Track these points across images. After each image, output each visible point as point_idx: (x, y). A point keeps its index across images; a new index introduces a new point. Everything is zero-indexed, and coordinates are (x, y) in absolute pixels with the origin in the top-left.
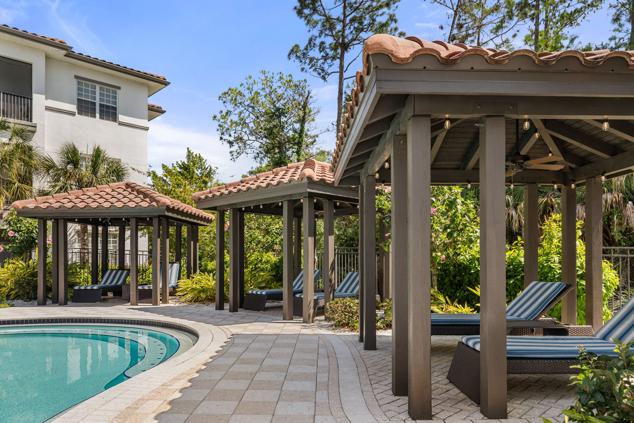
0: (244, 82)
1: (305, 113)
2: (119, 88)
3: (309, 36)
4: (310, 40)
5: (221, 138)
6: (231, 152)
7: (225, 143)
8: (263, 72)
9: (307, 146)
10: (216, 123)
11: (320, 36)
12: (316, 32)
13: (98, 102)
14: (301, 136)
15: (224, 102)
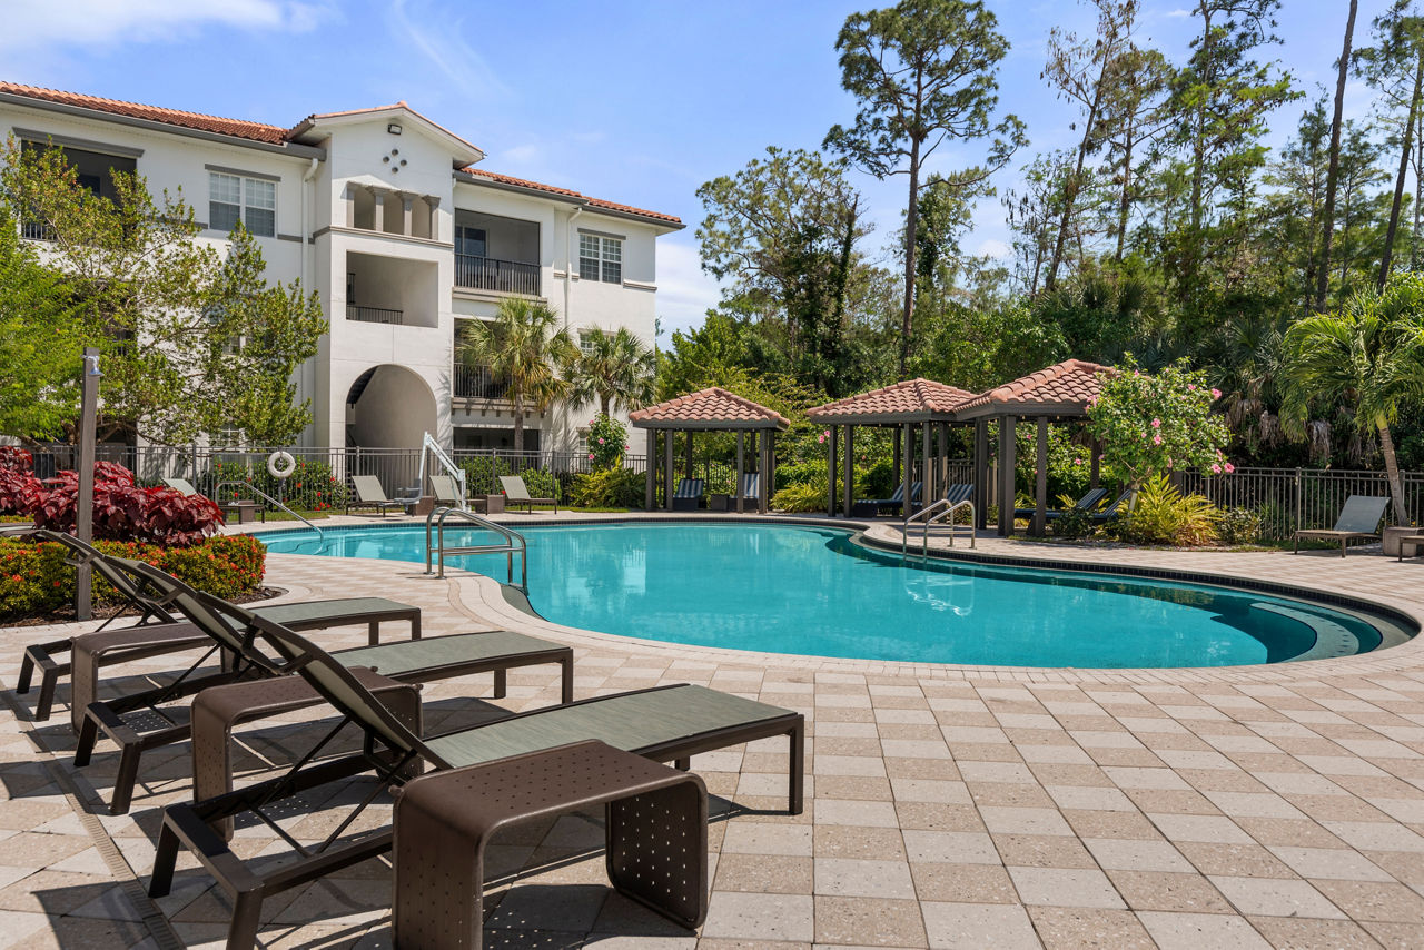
0: (745, 170)
1: (851, 232)
2: (624, 238)
3: (859, 110)
4: (859, 117)
5: (704, 266)
6: (723, 291)
7: (709, 273)
8: (772, 150)
9: (852, 285)
10: (700, 242)
11: (875, 110)
12: (869, 105)
13: (601, 259)
14: (844, 270)
15: (705, 201)
